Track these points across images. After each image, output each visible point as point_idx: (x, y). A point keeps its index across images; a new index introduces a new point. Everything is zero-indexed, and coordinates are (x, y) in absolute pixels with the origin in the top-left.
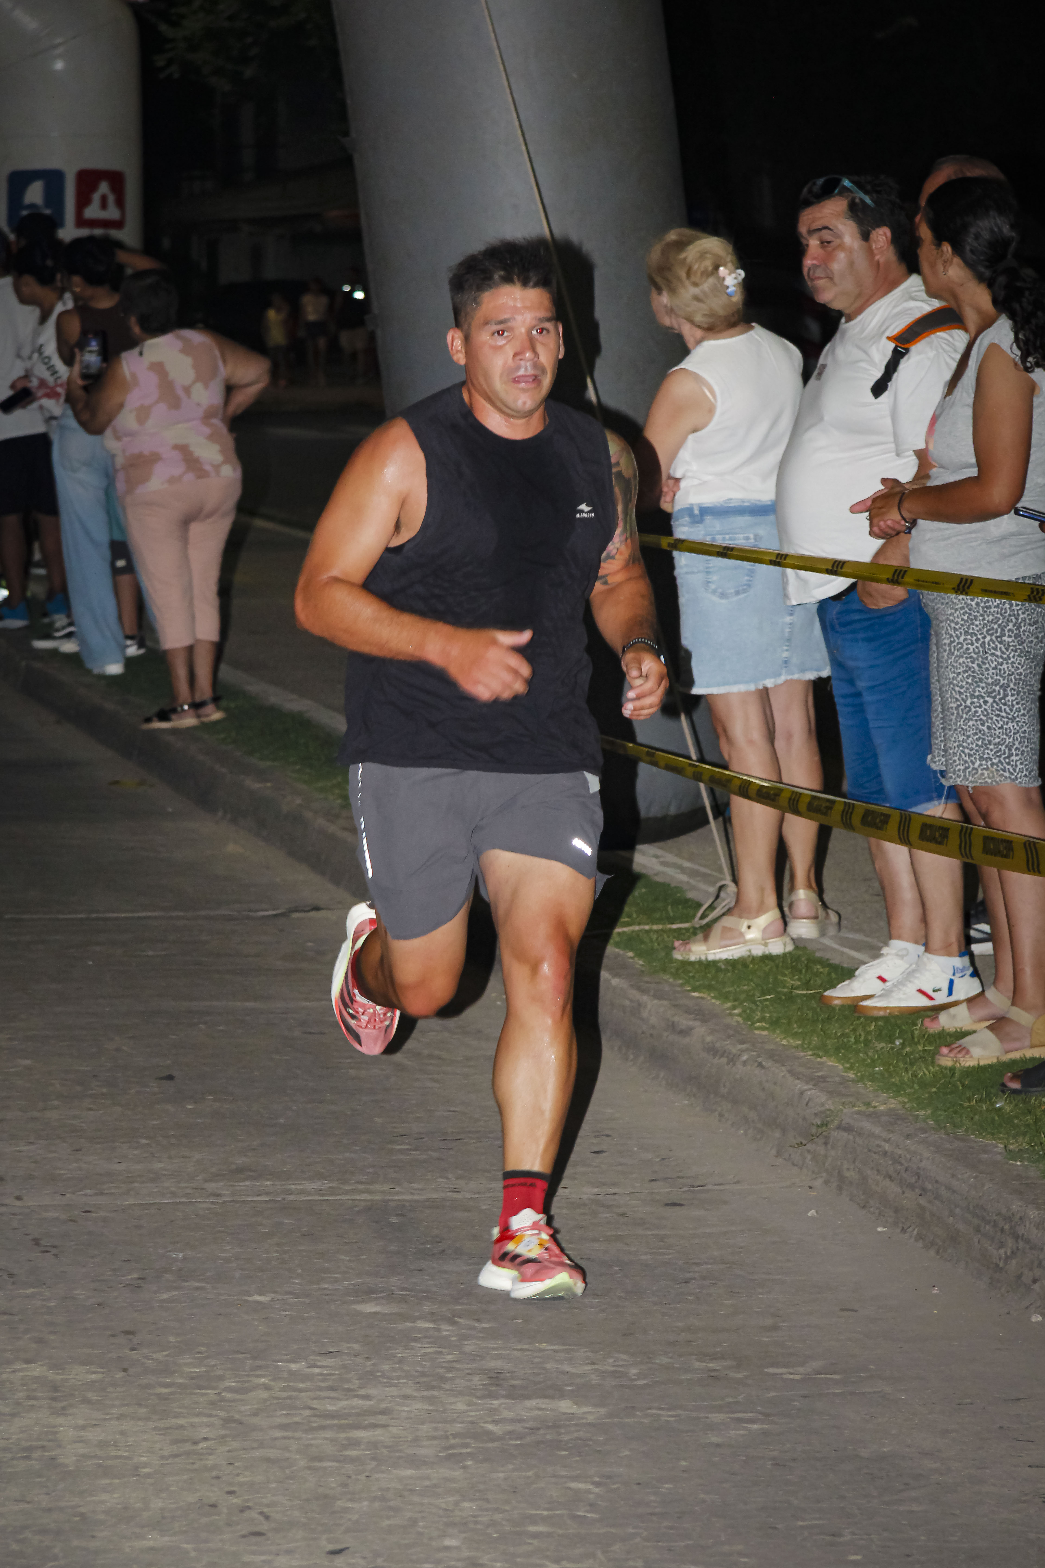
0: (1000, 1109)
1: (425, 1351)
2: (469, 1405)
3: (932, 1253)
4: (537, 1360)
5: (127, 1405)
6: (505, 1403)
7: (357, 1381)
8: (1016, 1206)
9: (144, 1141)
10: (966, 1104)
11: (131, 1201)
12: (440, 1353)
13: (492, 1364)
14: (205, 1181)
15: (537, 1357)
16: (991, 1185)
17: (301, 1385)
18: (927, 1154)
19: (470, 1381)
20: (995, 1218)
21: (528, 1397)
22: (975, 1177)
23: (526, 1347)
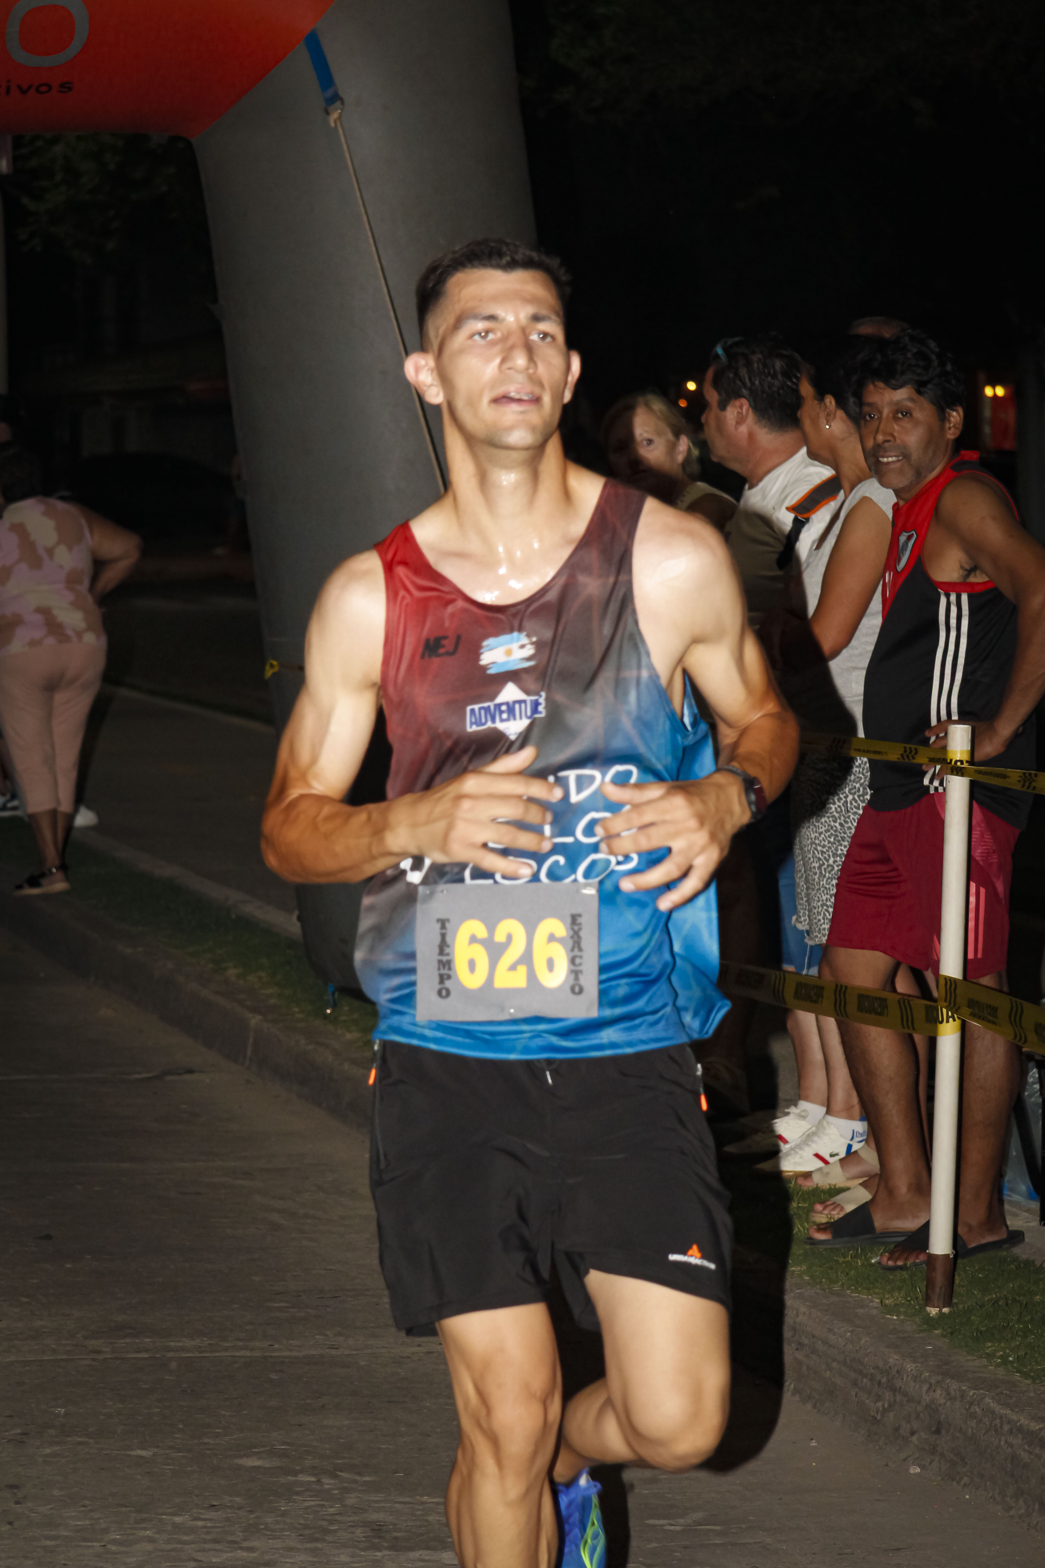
1: (307, 1504)
2: (352, 1557)
3: (809, 1406)
4: (418, 1513)
5: (13, 1558)
6: (389, 1555)
7: (241, 1534)
8: (894, 1359)
9: (24, 1300)
10: (841, 1260)
11: (12, 1358)
12: (322, 1506)
13: (375, 1517)
14: (86, 1338)
15: (418, 1510)
16: (868, 1339)
17: (185, 1538)
18: (803, 1309)
19: (353, 1533)
20: (872, 1371)
21: (410, 1549)
22: (852, 1332)
23: (408, 1499)
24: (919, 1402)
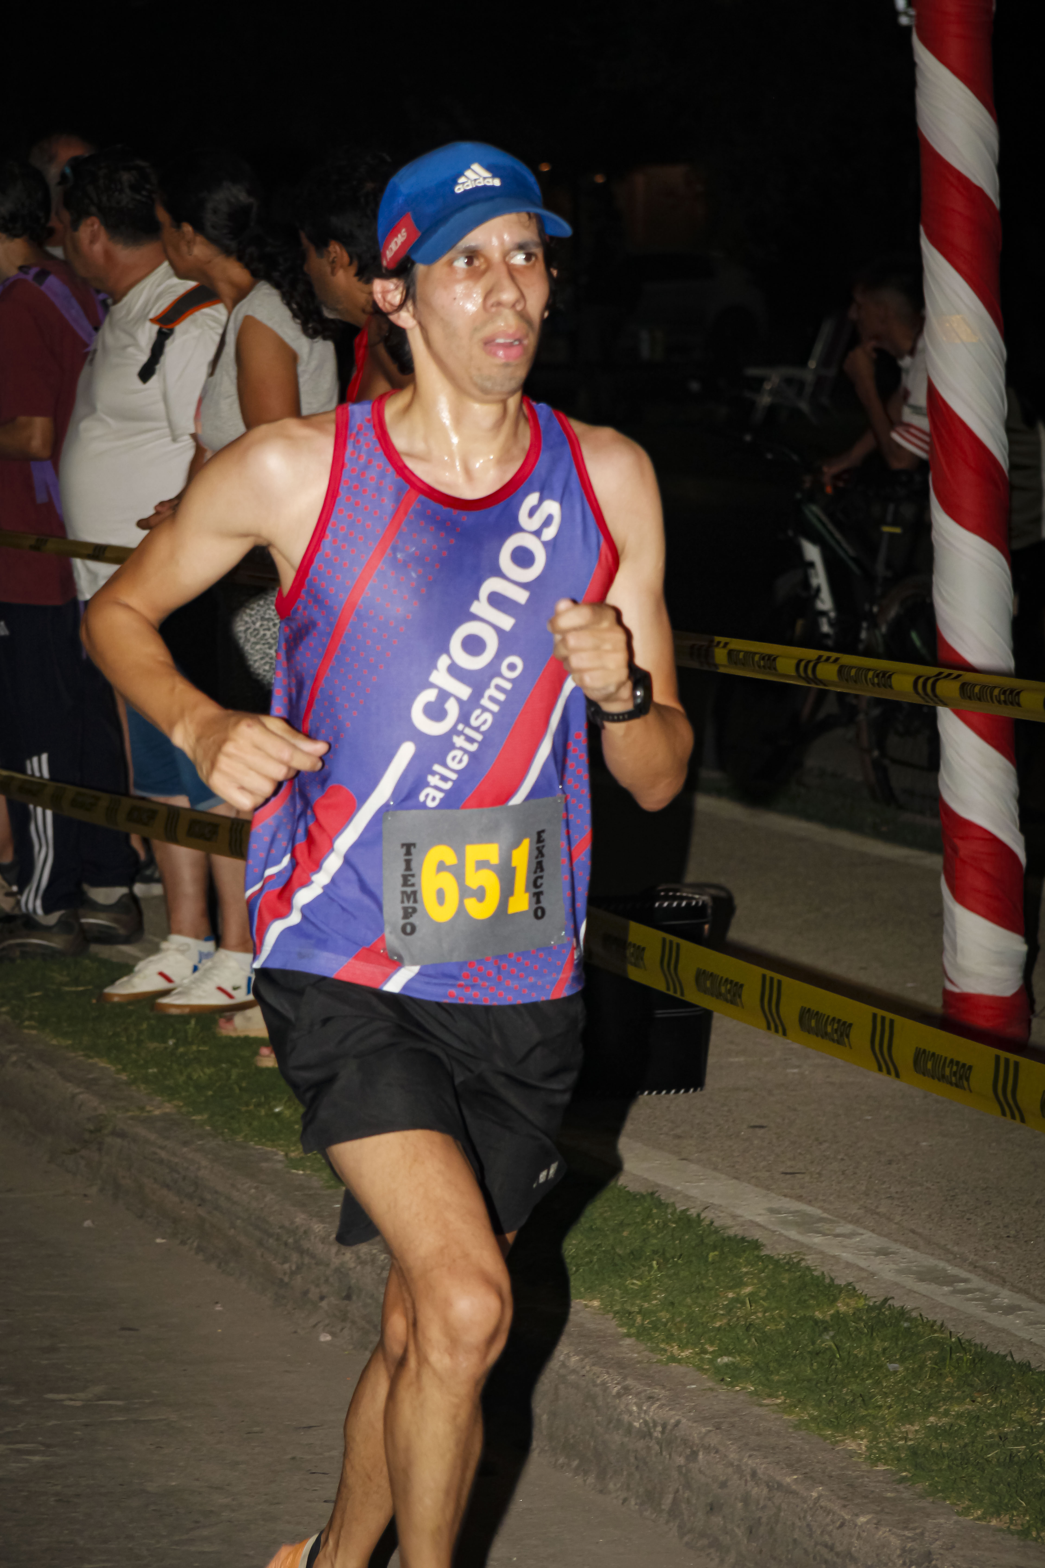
0: (279, 1114)
3: (213, 1266)
8: (300, 1218)
10: (244, 1109)
16: (272, 1196)
18: (204, 1163)
20: (279, 1231)
22: (256, 1188)
24: (328, 1265)
